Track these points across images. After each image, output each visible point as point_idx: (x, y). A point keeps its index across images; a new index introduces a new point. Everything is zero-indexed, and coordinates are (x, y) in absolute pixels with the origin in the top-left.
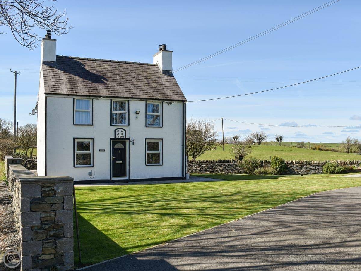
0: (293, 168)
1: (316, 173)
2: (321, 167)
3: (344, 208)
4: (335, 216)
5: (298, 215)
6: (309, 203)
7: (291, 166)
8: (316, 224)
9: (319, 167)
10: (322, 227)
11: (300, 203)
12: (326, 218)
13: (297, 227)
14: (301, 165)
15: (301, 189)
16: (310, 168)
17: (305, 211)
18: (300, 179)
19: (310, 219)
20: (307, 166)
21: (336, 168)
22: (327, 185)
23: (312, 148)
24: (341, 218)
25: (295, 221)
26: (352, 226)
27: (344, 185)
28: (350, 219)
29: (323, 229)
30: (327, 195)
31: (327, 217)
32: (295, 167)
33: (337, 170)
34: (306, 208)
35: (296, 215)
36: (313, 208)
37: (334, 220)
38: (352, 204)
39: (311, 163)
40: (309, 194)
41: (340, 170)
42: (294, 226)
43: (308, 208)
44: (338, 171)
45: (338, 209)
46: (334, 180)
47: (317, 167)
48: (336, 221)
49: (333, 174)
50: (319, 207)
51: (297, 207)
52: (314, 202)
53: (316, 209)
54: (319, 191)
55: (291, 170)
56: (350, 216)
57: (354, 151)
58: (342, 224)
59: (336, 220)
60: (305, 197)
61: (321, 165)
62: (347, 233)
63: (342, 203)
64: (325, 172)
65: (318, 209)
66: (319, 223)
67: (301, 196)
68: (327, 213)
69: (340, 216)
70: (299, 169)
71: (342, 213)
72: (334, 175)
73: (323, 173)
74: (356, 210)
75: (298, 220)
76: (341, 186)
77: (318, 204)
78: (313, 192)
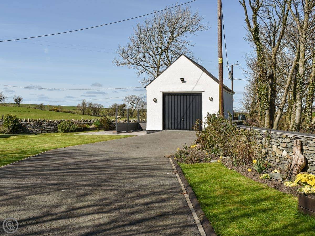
0: (27, 127)
1: (51, 132)
2: (55, 125)
3: (75, 166)
4: (63, 176)
5: (20, 178)
6: (37, 162)
7: (25, 125)
8: (40, 187)
9: (54, 126)
10: (47, 191)
11: (26, 163)
12: (53, 180)
13: (15, 193)
14: (36, 124)
15: (32, 147)
16: (45, 126)
17: (30, 171)
18: (33, 137)
19: (33, 182)
20: (42, 124)
21: (70, 126)
22: (60, 143)
23: (50, 109)
24: (70, 178)
25: (14, 186)
26: (83, 188)
27: (77, 142)
28: (81, 178)
29: (48, 194)
30: (58, 152)
31: (56, 177)
32: (29, 126)
33: (71, 128)
34: (32, 169)
35: (17, 178)
36: (40, 167)
37: (63, 182)
38: (83, 161)
39: (46, 122)
40: (39, 152)
41: (74, 128)
42: (11, 193)
43: (34, 169)
44: (73, 129)
45: (68, 167)
46: (68, 137)
47: (52, 126)
48: (65, 182)
49: (67, 132)
50: (47, 166)
51: (22, 167)
52: (43, 160)
53: (44, 168)
54: (50, 149)
55: (25, 128)
56: (81, 175)
57: (89, 113)
58: (71, 186)
59: (65, 180)
60: (34, 155)
61: (56, 124)
62: (76, 197)
63: (73, 161)
64: (59, 130)
65: (46, 168)
66: (43, 187)
67: (30, 155)
68: (56, 173)
69: (70, 175)
70: (34, 127)
71: (72, 172)
72: (69, 133)
73: (58, 131)
74: (88, 168)
75: (18, 184)
76: (74, 143)
77: (46, 163)
78: (44, 150)
